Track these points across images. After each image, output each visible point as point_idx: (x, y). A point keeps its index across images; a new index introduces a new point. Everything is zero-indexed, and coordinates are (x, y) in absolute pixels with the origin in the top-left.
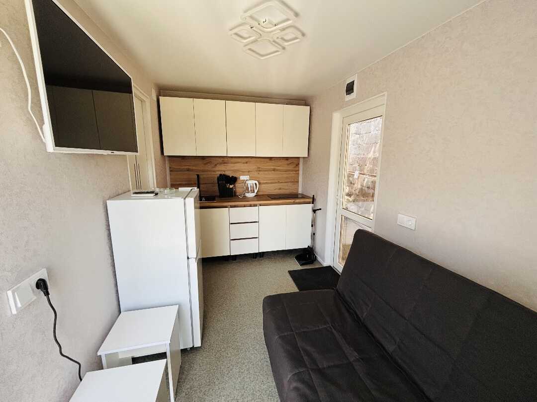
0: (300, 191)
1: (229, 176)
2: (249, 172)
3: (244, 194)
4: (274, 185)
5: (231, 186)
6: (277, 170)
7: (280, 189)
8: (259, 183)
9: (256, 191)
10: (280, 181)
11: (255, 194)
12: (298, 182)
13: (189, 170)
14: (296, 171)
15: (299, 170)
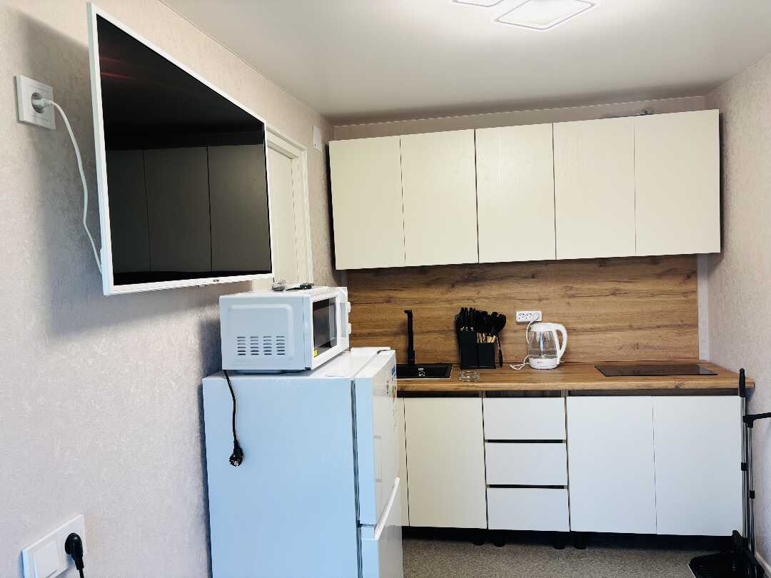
0: (705, 355)
1: (485, 313)
2: (540, 300)
3: (527, 360)
4: (615, 334)
5: (491, 340)
6: (626, 293)
7: (637, 346)
8: (569, 331)
9: (560, 353)
10: (635, 325)
11: (558, 361)
12: (696, 326)
13: (391, 299)
14: (685, 294)
15: (695, 292)
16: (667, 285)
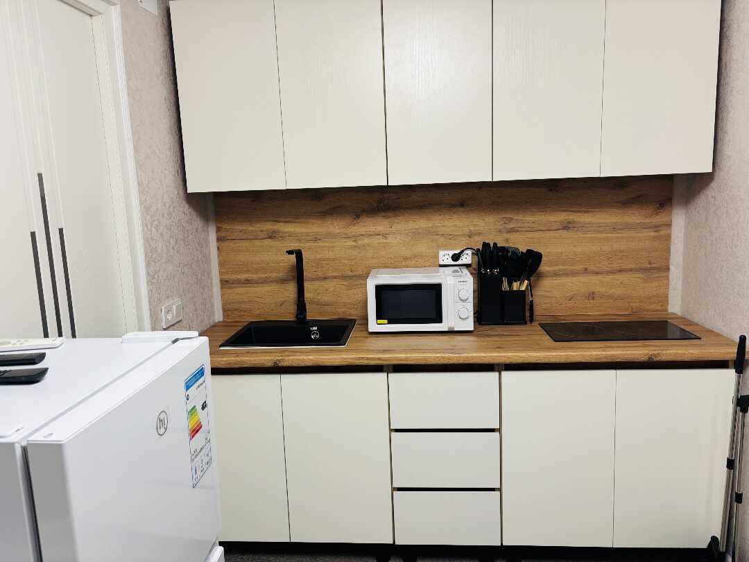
2: (470, 236)
6: (581, 227)
7: (592, 296)
10: (592, 268)
12: (667, 269)
13: (275, 235)
14: (657, 227)
15: (669, 225)
16: (633, 217)
